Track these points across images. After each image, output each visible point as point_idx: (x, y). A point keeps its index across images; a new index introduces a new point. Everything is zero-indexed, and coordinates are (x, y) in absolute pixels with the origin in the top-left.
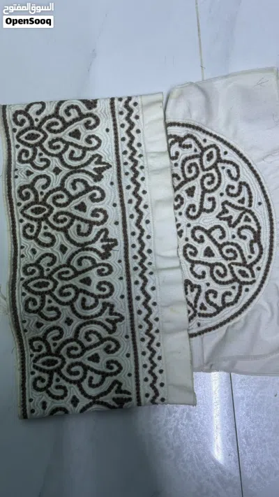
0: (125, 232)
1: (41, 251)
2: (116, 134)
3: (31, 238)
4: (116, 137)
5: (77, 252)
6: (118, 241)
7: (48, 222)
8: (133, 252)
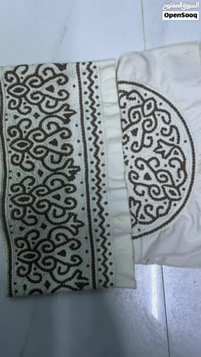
0: (86, 161)
1: (24, 174)
2: (80, 89)
3: (17, 164)
4: (81, 92)
5: (50, 176)
6: (81, 167)
7: (29, 153)
8: (92, 176)
